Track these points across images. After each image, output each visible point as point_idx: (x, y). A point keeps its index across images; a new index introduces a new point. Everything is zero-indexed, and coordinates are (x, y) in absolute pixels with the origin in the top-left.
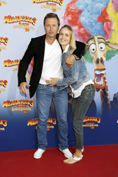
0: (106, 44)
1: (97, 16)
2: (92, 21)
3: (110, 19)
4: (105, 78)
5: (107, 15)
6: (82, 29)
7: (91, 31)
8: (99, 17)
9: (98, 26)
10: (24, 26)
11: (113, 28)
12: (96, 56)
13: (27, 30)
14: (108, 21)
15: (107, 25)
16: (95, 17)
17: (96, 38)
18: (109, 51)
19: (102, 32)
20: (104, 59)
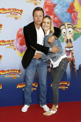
0: (74, 28)
1: (67, 8)
2: (63, 12)
3: (76, 10)
4: (72, 53)
5: (74, 7)
6: (56, 18)
7: (63, 19)
8: (68, 9)
9: (68, 16)
10: (14, 16)
11: (78, 17)
12: (66, 37)
13: (16, 18)
14: (75, 12)
15: (74, 15)
16: (65, 10)
17: (66, 24)
18: (75, 34)
19: (71, 20)
20: (72, 39)
